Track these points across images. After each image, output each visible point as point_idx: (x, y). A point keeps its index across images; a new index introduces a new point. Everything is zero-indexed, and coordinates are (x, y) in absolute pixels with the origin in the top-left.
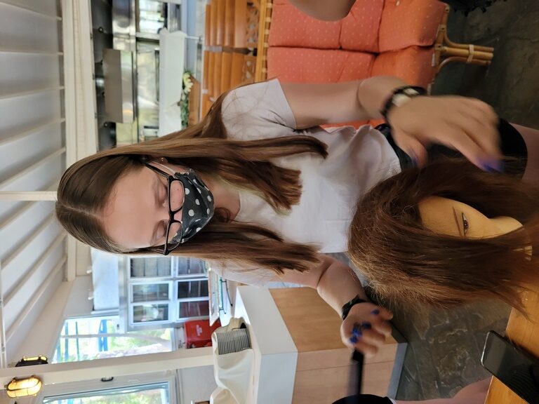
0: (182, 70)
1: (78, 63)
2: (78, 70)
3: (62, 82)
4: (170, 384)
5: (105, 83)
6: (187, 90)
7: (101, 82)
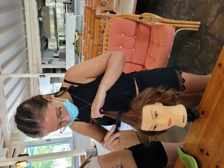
0: (75, 30)
1: (31, 12)
2: (31, 14)
3: (25, 20)
4: (72, 142)
5: (42, 20)
6: (77, 39)
7: (41, 19)
